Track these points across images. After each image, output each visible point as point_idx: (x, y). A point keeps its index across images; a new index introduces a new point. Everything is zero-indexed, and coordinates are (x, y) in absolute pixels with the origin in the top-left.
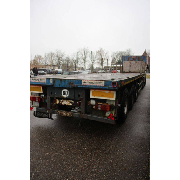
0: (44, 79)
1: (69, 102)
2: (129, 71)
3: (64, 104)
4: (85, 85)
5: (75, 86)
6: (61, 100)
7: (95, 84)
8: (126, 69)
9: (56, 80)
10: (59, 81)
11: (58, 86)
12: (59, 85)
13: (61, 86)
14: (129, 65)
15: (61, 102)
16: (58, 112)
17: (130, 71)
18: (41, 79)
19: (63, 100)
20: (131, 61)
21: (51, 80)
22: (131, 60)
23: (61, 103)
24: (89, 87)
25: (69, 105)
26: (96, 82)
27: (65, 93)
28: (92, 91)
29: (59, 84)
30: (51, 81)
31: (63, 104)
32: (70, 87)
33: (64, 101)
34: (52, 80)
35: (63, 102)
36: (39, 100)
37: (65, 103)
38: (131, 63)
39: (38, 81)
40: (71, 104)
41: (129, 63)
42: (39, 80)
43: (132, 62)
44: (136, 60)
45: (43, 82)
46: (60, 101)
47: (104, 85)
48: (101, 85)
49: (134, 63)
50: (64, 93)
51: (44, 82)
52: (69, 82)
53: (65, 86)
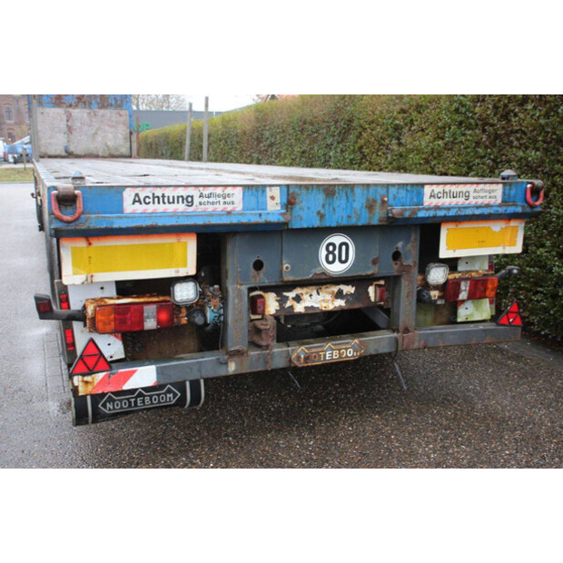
0: (229, 190)
1: (329, 297)
2: (66, 152)
3: (306, 308)
4: (437, 208)
5: (407, 214)
6: (291, 295)
7: (471, 199)
8: (53, 141)
9: (304, 191)
10: (320, 197)
11: (316, 223)
12: (322, 216)
13: (331, 222)
14: (63, 125)
15: (288, 304)
16: (293, 351)
17: (72, 149)
18: (207, 191)
19: (298, 291)
20: (70, 110)
21: (269, 193)
22: (71, 106)
23: (292, 307)
24: (459, 213)
25: (331, 307)
26: (475, 191)
27: (336, 252)
28: (448, 229)
29: (319, 213)
30: (273, 198)
31: (299, 308)
32: (375, 222)
33: (306, 297)
34: (276, 192)
35: (298, 299)
36: (164, 316)
37: (309, 304)
38: (69, 117)
39: (181, 207)
40: (340, 303)
41: (65, 118)
42: (189, 201)
43: (76, 112)
44: (90, 104)
45: (220, 207)
46: (282, 300)
47: (499, 201)
48: (492, 201)
49: (85, 115)
50: (332, 253)
51: (229, 208)
52: (368, 200)
53: (349, 217)
